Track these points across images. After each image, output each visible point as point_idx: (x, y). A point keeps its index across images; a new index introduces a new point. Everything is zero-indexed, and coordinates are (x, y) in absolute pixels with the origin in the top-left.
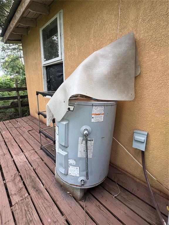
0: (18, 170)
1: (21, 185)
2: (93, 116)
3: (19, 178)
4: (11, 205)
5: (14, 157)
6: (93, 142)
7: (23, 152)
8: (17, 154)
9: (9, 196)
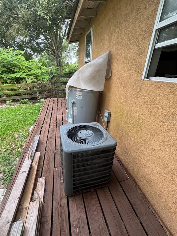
0: (57, 120)
1: (55, 124)
2: (77, 96)
3: (55, 122)
4: (49, 128)
5: (58, 115)
6: (77, 108)
7: (62, 114)
8: (60, 115)
9: (50, 126)
